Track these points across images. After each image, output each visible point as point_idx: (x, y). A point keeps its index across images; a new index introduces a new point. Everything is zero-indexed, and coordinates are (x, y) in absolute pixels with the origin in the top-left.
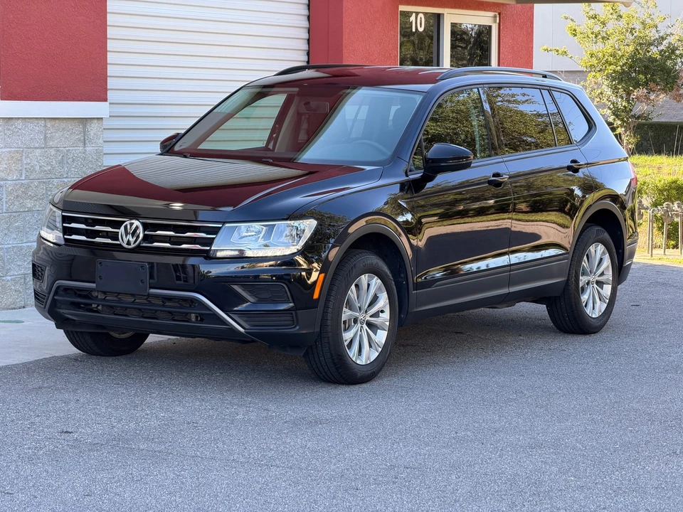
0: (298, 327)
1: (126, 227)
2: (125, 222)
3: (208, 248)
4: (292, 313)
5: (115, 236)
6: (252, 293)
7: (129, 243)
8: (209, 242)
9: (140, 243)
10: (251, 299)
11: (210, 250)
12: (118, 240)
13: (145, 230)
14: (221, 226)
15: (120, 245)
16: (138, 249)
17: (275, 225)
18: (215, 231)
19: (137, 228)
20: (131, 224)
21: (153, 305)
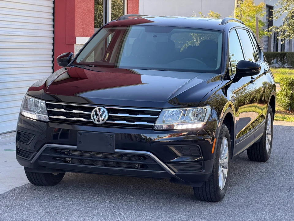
0: (204, 171)
1: (96, 112)
2: (95, 108)
3: (153, 124)
4: (201, 163)
5: (88, 117)
6: (180, 151)
7: (98, 121)
8: (154, 121)
9: (106, 121)
10: (179, 155)
11: (154, 125)
12: (90, 118)
13: (109, 113)
14: (161, 110)
15: (92, 122)
16: (105, 125)
17: (186, 110)
18: (158, 114)
19: (104, 112)
20: (100, 110)
21: (116, 159)
